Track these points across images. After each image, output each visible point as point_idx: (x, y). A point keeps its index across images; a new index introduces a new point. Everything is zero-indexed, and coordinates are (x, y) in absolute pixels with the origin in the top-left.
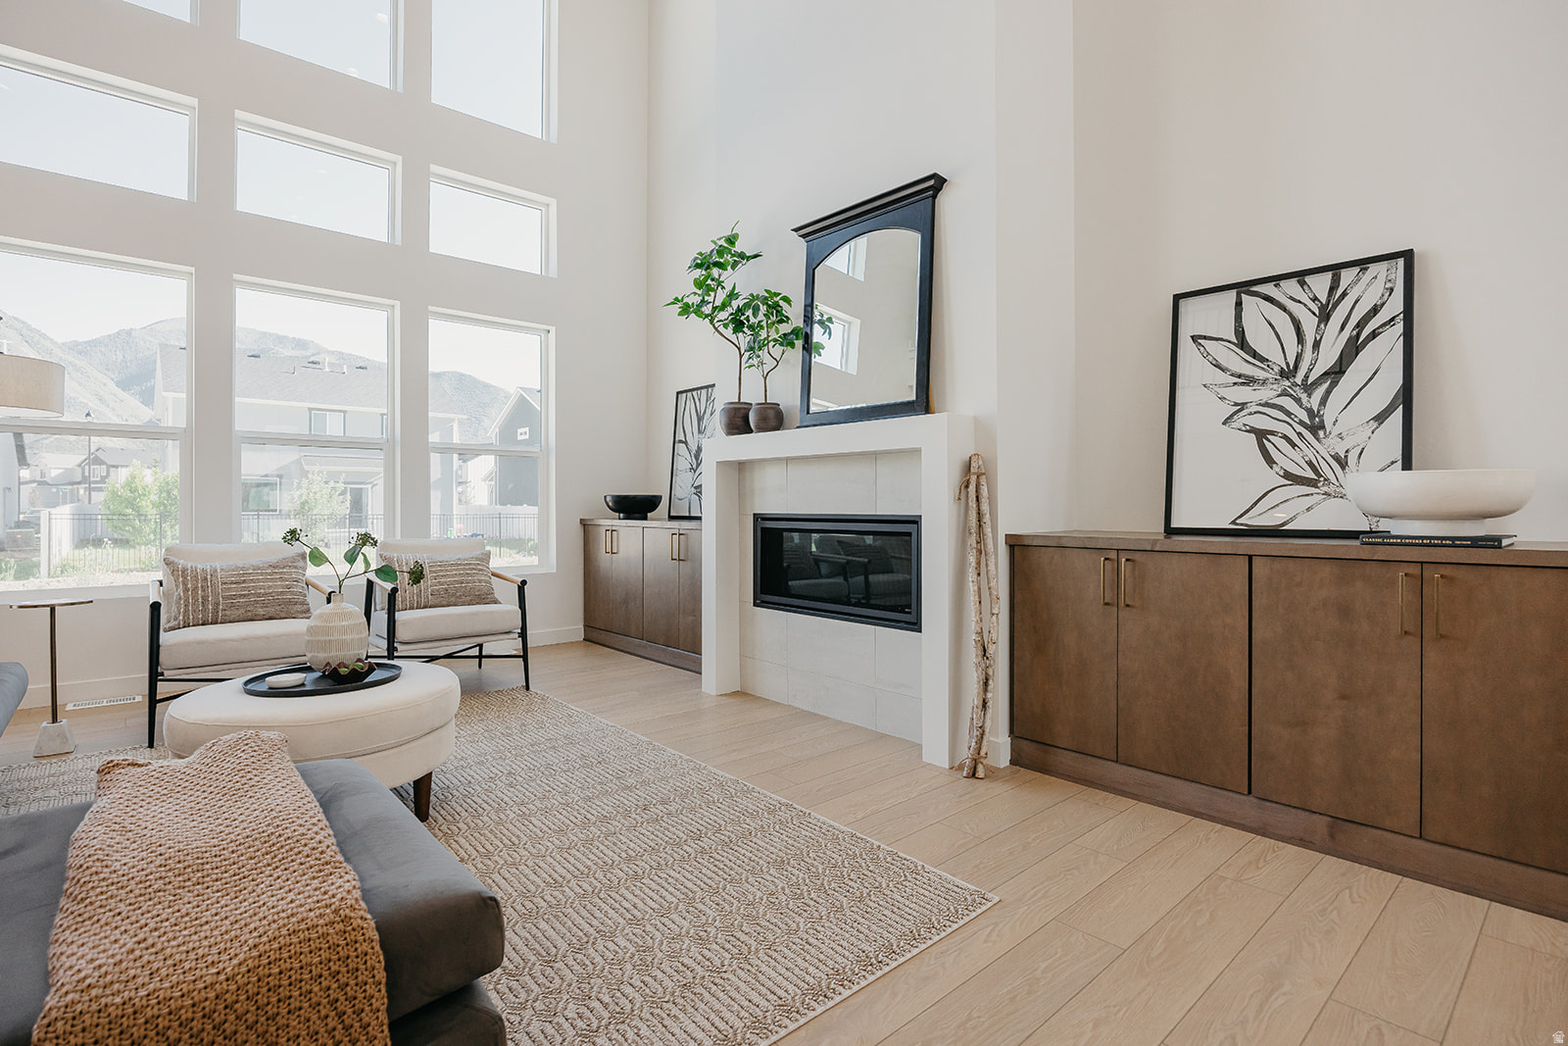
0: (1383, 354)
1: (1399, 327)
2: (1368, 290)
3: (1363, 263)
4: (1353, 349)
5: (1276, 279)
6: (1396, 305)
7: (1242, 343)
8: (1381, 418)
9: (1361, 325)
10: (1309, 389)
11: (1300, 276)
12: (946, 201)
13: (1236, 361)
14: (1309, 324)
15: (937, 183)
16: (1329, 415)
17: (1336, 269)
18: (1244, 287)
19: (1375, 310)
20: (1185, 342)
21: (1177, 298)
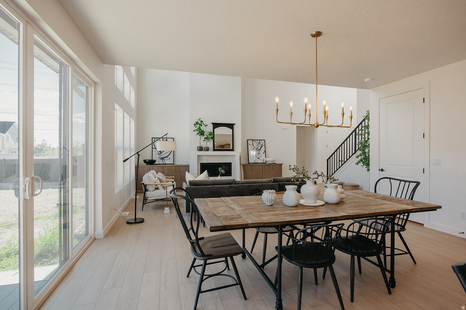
0: (263, 148)
1: (264, 146)
2: (262, 142)
3: (262, 140)
4: (261, 147)
5: (255, 140)
6: (264, 144)
7: (253, 145)
8: (263, 153)
9: (262, 145)
10: (259, 150)
11: (257, 140)
12: (234, 126)
13: (253, 147)
14: (258, 144)
15: (234, 124)
16: (260, 152)
17: (260, 140)
18: (253, 140)
19: (262, 144)
20: (249, 144)
21: (248, 140)
